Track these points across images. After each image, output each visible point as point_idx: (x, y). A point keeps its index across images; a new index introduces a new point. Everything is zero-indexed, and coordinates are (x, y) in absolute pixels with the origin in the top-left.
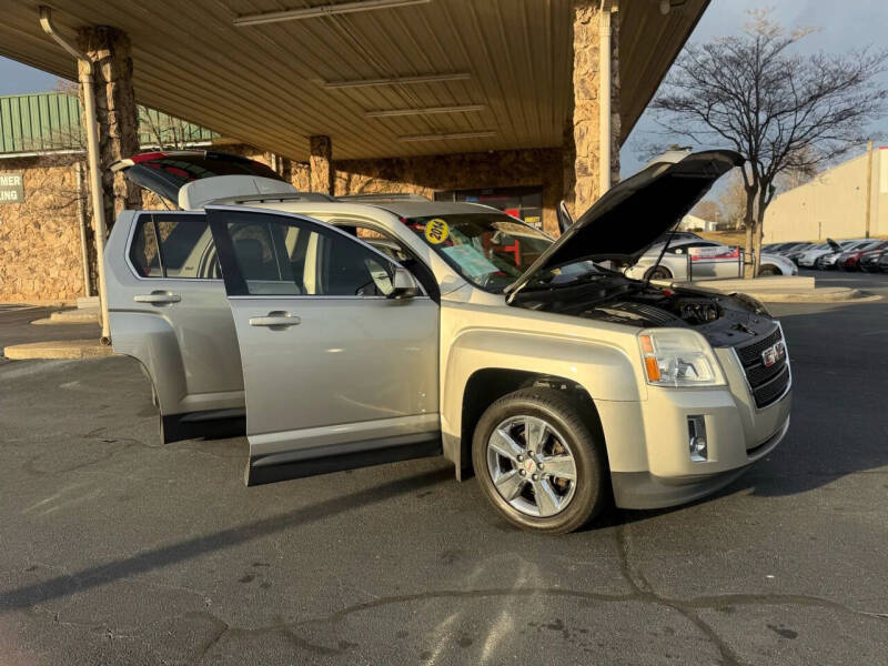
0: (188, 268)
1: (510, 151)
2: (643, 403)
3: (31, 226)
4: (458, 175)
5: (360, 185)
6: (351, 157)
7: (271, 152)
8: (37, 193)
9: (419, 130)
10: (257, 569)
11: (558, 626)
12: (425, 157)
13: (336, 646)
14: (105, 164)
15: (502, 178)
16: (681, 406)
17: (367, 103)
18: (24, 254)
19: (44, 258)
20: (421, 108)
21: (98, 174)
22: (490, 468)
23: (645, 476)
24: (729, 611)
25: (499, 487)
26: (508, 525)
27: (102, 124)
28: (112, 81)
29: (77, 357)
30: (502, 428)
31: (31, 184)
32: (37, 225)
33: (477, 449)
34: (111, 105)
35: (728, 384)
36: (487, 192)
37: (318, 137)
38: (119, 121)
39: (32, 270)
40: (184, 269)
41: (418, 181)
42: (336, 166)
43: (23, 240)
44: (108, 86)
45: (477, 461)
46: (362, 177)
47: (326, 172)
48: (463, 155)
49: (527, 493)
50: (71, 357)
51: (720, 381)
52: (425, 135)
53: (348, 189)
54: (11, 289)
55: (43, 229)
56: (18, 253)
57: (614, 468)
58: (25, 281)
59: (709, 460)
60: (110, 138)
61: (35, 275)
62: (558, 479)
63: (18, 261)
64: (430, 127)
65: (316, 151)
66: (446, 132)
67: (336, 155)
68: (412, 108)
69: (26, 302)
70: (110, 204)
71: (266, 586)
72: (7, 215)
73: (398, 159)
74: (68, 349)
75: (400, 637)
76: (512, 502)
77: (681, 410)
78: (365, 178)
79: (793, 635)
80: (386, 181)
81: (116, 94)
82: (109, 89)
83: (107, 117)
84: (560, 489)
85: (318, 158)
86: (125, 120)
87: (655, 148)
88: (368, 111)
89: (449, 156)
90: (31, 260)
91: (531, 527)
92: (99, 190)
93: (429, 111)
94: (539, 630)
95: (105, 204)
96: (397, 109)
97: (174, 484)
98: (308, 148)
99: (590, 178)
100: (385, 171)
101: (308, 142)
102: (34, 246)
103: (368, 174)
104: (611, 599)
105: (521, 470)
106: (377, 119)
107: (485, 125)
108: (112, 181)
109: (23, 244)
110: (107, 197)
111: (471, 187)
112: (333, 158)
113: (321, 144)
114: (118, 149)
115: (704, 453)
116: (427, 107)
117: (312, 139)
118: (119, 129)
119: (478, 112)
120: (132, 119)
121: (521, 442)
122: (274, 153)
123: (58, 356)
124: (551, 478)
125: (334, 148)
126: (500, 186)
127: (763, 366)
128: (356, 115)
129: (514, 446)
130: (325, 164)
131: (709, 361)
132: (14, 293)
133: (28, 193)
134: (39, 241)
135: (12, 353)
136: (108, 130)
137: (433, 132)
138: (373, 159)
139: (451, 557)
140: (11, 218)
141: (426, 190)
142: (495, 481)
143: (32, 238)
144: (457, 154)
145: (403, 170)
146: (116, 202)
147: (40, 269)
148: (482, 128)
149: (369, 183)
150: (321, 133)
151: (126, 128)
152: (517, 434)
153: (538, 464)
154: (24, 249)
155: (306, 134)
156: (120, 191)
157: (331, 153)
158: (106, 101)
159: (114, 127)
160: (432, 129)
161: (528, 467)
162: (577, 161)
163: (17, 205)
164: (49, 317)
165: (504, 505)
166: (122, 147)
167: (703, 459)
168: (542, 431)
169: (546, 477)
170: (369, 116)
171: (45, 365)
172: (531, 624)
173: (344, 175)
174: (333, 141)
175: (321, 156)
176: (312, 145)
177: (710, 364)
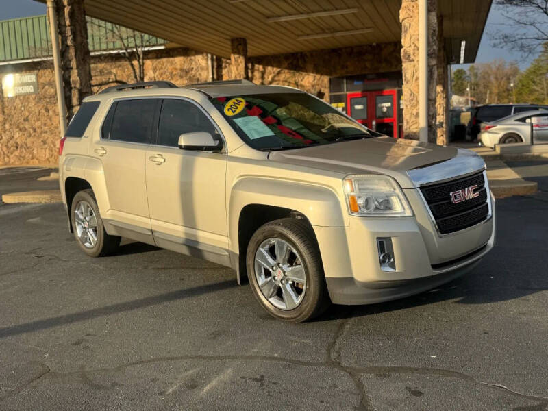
0: (85, 137)
1: (390, 43)
2: (346, 228)
3: (43, 111)
4: (349, 63)
5: (273, 75)
6: (265, 53)
7: (207, 53)
8: (47, 87)
9: (312, 30)
10: (87, 338)
11: (261, 380)
12: (322, 50)
13: (109, 385)
14: (65, 64)
15: (384, 65)
16: (373, 230)
17: (267, 12)
18: (39, 131)
19: (52, 134)
20: (308, 13)
21: (60, 72)
22: (257, 275)
23: (350, 281)
24: (385, 376)
25: (262, 289)
26: (268, 316)
27: (62, 36)
28: (69, 5)
29: (47, 201)
30: (263, 247)
31: (42, 80)
32: (47, 110)
33: (249, 262)
34: (68, 23)
35: (414, 215)
36: (370, 77)
37: (237, 39)
38: (74, 33)
39: (44, 142)
40: (83, 137)
41: (317, 70)
42: (251, 61)
43: (38, 120)
44: (66, 9)
45: (250, 271)
46: (275, 69)
47: (243, 65)
48: (352, 48)
49: (279, 293)
50: (43, 202)
51: (409, 213)
52: (318, 34)
53: (263, 78)
54: (31, 156)
55: (51, 113)
56: (35, 130)
57: (327, 275)
58: (39, 150)
59: (397, 270)
60: (68, 46)
61: (46, 145)
62: (297, 284)
63: (34, 135)
64: (319, 27)
65: (236, 51)
66: (334, 30)
67: (252, 51)
68: (302, 13)
69: (41, 165)
70: (68, 94)
71: (86, 348)
72: (27, 104)
73: (301, 53)
74: (42, 196)
75: (152, 381)
76: (270, 300)
77: (373, 234)
78: (276, 70)
79: (419, 394)
80: (292, 71)
81: (72, 15)
82: (67, 11)
83: (65, 31)
84: (298, 290)
85: (236, 56)
86: (78, 33)
87: (506, 37)
88: (268, 18)
89: (340, 49)
90: (43, 135)
91: (280, 317)
92: (61, 84)
93: (315, 15)
94: (246, 381)
95: (65, 93)
96: (290, 15)
97: (66, 285)
98: (230, 47)
99: (412, 63)
100: (292, 63)
101: (229, 43)
102: (45, 125)
103: (279, 67)
104: (306, 364)
105: (275, 277)
106: (276, 23)
107: (363, 24)
108: (70, 77)
109: (38, 124)
110: (67, 88)
111: (358, 73)
112: (249, 54)
113: (239, 45)
114: (73, 54)
115: (393, 265)
116: (313, 12)
117: (232, 41)
118: (74, 39)
119: (353, 13)
120: (83, 32)
121: (273, 256)
122: (210, 53)
123: (35, 201)
124: (294, 282)
125: (248, 46)
126: (381, 71)
127: (451, 203)
128: (261, 21)
129: (270, 260)
130: (241, 60)
131: (399, 198)
132: (32, 158)
133: (40, 87)
134: (48, 121)
135: (7, 199)
136: (66, 40)
137: (323, 31)
138: (282, 54)
139: (215, 335)
140: (30, 105)
141: (322, 77)
142: (260, 285)
143: (43, 119)
144: (346, 48)
145: (305, 62)
146: (73, 92)
147: (49, 141)
148: (362, 26)
149: (279, 73)
150: (238, 36)
151: (79, 39)
152: (272, 251)
153: (284, 272)
154: (38, 128)
155: (228, 37)
156: (75, 84)
157: (246, 51)
158: (64, 19)
159: (70, 38)
160: (322, 29)
161: (278, 275)
162: (402, 50)
163: (34, 96)
164: (49, 175)
165: (266, 302)
166: (76, 52)
167: (392, 270)
168: (285, 249)
169: (290, 282)
170: (270, 21)
171: (26, 207)
172: (243, 378)
173: (261, 68)
174: (248, 41)
175: (239, 53)
176: (232, 45)
177: (400, 200)
